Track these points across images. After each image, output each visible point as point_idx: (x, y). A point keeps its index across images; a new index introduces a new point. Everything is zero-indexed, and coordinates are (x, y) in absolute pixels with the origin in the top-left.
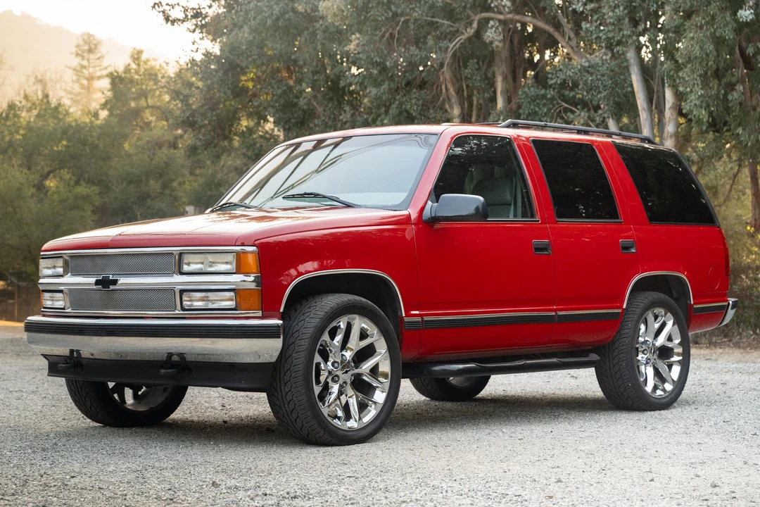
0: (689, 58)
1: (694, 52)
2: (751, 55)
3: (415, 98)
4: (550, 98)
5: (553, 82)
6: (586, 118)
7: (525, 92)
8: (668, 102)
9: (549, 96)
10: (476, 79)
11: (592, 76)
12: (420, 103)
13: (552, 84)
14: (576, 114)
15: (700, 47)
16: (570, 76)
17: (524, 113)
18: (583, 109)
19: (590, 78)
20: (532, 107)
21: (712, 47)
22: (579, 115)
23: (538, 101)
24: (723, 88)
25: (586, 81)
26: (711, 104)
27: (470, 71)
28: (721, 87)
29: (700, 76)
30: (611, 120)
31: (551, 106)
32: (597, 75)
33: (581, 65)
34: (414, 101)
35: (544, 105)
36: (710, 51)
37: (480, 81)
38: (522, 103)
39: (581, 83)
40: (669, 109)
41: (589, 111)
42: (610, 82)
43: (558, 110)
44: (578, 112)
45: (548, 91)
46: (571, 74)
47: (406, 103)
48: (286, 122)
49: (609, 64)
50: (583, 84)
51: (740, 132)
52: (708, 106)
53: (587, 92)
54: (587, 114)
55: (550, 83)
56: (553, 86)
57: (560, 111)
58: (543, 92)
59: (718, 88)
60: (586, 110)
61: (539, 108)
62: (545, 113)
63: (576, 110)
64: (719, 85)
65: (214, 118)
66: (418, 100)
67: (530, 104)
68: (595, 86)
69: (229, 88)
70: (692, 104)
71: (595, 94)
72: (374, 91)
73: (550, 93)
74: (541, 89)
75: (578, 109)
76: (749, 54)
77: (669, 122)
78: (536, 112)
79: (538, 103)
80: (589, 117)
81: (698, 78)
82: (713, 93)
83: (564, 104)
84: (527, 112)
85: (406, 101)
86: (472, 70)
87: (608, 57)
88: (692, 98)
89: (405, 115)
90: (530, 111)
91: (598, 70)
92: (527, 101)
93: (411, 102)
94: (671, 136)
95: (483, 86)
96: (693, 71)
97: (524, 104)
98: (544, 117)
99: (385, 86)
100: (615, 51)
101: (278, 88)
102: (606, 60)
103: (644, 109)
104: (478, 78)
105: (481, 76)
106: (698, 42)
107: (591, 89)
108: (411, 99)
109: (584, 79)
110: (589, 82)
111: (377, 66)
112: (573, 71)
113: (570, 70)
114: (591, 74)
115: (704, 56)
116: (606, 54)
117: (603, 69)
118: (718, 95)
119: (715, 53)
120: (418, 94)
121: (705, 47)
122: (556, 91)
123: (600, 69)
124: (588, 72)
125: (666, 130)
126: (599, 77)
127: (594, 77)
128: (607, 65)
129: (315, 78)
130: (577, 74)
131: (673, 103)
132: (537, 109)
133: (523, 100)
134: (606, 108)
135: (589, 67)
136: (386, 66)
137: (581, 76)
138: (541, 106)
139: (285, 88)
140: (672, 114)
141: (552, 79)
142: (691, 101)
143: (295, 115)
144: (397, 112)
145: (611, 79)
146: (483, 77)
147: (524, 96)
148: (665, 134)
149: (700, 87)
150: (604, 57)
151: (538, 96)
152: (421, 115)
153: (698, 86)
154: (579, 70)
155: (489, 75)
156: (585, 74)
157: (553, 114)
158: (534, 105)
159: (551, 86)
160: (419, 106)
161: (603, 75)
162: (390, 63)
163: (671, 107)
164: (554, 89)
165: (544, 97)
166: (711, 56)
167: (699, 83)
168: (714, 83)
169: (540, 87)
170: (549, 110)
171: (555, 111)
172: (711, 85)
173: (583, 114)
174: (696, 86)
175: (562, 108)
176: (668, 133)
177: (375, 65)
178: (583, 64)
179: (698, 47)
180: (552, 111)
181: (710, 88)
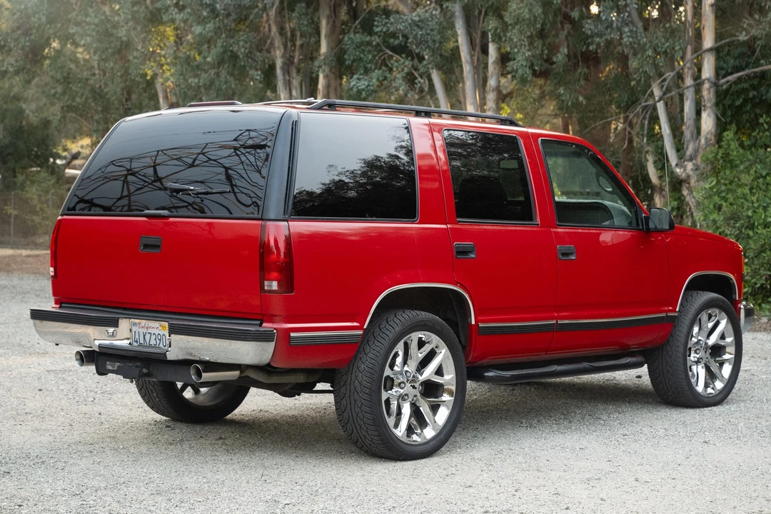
0: (518, 19)
1: (523, 15)
2: (576, 19)
3: (243, 40)
4: (375, 46)
5: (379, 29)
6: (410, 66)
7: (350, 39)
8: (492, 56)
9: (374, 43)
10: (303, 24)
11: (421, 31)
12: (248, 45)
13: (377, 32)
14: (400, 62)
15: (529, 10)
16: (400, 30)
17: (350, 59)
18: (407, 58)
19: (420, 33)
20: (357, 53)
21: (540, 11)
22: (404, 63)
23: (363, 48)
24: (547, 48)
25: (416, 35)
26: (535, 63)
27: (298, 15)
28: (545, 48)
29: (528, 37)
30: (434, 71)
31: (376, 53)
32: (427, 30)
33: (412, 19)
34: (241, 43)
35: (369, 52)
36: (539, 15)
37: (307, 26)
38: (348, 49)
39: (411, 36)
40: (492, 64)
41: (412, 59)
42: (439, 37)
43: (382, 58)
44: (402, 60)
45: (373, 38)
46: (402, 28)
47: (233, 45)
48: (103, 52)
49: (438, 19)
50: (413, 38)
51: (562, 92)
52: (532, 65)
53: (416, 46)
54: (411, 63)
55: (376, 31)
56: (379, 34)
57: (384, 59)
58: (368, 38)
59: (542, 47)
60: (410, 58)
61: (365, 55)
62: (370, 60)
63: (401, 59)
64: (544, 45)
65: (28, 44)
66: (246, 42)
67: (356, 51)
68: (424, 41)
69: (43, 14)
70: (519, 64)
71: (423, 47)
72: (198, 29)
73: (376, 40)
74: (367, 36)
75: (402, 58)
76: (574, 18)
77: (492, 76)
78: (361, 58)
79: (363, 50)
80: (413, 66)
81: (526, 40)
82: (537, 52)
83: (388, 51)
84: (352, 58)
85: (234, 43)
86: (299, 14)
87: (438, 13)
88: (519, 59)
89: (229, 54)
90: (356, 57)
91: (428, 25)
92: (352, 47)
93: (238, 44)
94: (493, 90)
95: (310, 31)
96: (521, 32)
97: (350, 51)
98: (369, 63)
99: (210, 26)
100: (444, 6)
101: (96, 17)
102: (435, 15)
103: (467, 62)
104: (306, 22)
105: (308, 21)
106: (527, 5)
107: (420, 43)
108: (238, 41)
109: (414, 33)
110: (419, 36)
111: (206, 8)
112: (403, 24)
113: (401, 24)
114: (421, 29)
115: (532, 19)
116: (436, 10)
117: (432, 24)
118: (542, 54)
119: (542, 16)
120: (246, 36)
121: (534, 10)
122: (381, 38)
123: (430, 23)
124: (418, 26)
125: (488, 83)
126: (428, 32)
127: (424, 32)
128: (436, 20)
129: (135, 9)
130: (407, 28)
131: (496, 58)
132: (362, 56)
133: (348, 46)
134: (431, 59)
135: (419, 21)
136: (216, 8)
137: (411, 30)
138: (366, 53)
139: (103, 17)
140: (495, 69)
141: (377, 26)
142: (518, 61)
143: (112, 45)
144: (221, 50)
145: (440, 33)
146: (310, 21)
147: (350, 42)
148: (488, 88)
149: (527, 48)
150: (434, 12)
151: (362, 42)
152: (248, 57)
153: (525, 48)
154: (410, 24)
155: (316, 19)
156: (415, 28)
157: (377, 61)
158: (360, 52)
159: (376, 33)
160: (246, 49)
161: (432, 30)
162: (221, 6)
163: (494, 62)
164: (379, 36)
165: (369, 43)
166: (538, 19)
167: (526, 44)
168: (538, 43)
169: (366, 34)
170: (374, 57)
171: (380, 57)
172: (535, 45)
173: (407, 63)
174: (523, 47)
175: (386, 55)
176: (491, 86)
177: (204, 6)
178: (414, 18)
179: (527, 10)
180: (377, 58)
181: (535, 47)
